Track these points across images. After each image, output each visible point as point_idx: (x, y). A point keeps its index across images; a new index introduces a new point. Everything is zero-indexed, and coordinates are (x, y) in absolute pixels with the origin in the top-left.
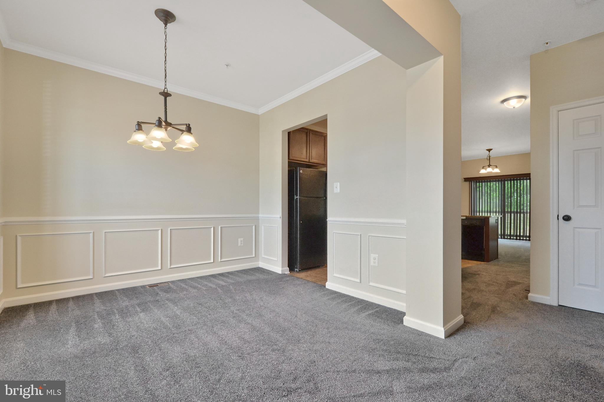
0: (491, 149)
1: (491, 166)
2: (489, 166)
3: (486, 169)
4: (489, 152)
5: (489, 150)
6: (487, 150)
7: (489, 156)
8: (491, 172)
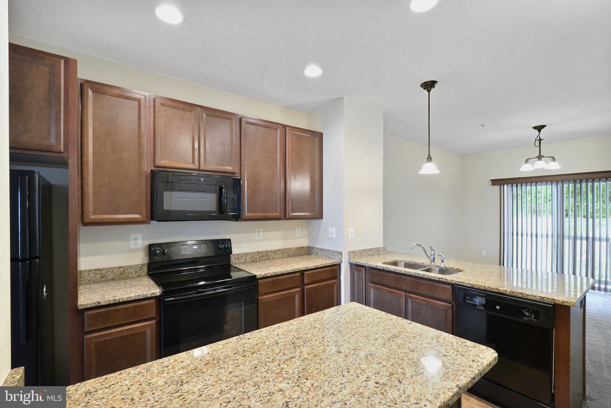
0: (544, 126)
1: (543, 157)
2: (540, 157)
3: (533, 164)
4: (539, 131)
5: (539, 128)
6: (535, 128)
7: (538, 138)
8: (543, 170)
